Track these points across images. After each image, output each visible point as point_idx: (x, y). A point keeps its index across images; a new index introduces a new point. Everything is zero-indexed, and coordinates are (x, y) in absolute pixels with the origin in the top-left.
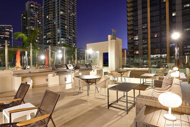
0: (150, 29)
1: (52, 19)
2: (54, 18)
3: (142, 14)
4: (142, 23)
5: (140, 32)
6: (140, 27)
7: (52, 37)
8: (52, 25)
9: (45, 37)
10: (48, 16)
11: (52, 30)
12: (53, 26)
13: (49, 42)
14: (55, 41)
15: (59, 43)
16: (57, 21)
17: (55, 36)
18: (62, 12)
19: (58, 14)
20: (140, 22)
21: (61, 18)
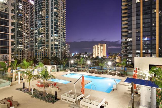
0: (142, 33)
1: (45, 15)
2: (47, 15)
3: (136, 20)
4: (135, 28)
5: (134, 35)
6: (134, 30)
7: (45, 32)
8: (45, 21)
9: (36, 31)
10: (41, 13)
11: (45, 25)
12: (47, 22)
13: (42, 37)
14: (48, 36)
15: (52, 38)
16: (50, 18)
17: (48, 31)
18: (56, 10)
19: (52, 11)
20: (134, 26)
21: (55, 15)
